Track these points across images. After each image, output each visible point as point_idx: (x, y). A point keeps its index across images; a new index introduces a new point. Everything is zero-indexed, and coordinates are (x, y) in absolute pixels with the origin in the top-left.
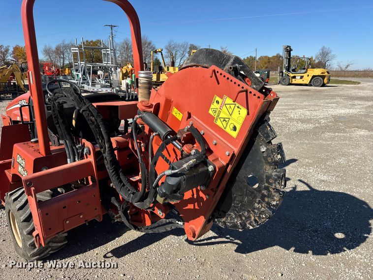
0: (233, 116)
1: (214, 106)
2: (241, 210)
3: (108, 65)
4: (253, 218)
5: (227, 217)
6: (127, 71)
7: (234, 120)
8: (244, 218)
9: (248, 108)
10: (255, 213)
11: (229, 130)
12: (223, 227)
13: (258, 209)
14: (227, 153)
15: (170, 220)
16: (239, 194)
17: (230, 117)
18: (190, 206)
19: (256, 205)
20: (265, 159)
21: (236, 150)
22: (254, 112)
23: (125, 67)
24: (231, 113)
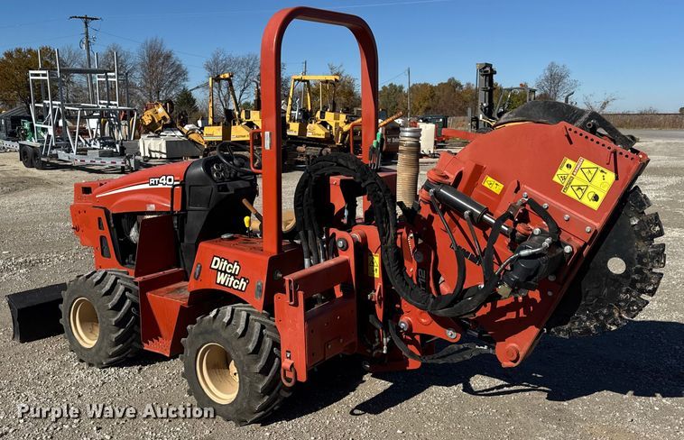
0: (592, 182)
1: (563, 171)
2: (597, 307)
3: (111, 107)
4: (617, 315)
5: (574, 323)
6: (153, 120)
7: (595, 187)
8: (602, 318)
9: (616, 172)
10: (620, 307)
11: (586, 201)
12: (567, 337)
13: (626, 301)
14: (588, 229)
15: (466, 345)
16: (595, 286)
17: (589, 184)
18: (511, 315)
19: (623, 296)
20: (638, 234)
21: (598, 226)
22: (627, 177)
23: (150, 112)
24: (590, 179)
